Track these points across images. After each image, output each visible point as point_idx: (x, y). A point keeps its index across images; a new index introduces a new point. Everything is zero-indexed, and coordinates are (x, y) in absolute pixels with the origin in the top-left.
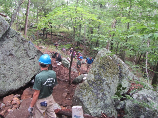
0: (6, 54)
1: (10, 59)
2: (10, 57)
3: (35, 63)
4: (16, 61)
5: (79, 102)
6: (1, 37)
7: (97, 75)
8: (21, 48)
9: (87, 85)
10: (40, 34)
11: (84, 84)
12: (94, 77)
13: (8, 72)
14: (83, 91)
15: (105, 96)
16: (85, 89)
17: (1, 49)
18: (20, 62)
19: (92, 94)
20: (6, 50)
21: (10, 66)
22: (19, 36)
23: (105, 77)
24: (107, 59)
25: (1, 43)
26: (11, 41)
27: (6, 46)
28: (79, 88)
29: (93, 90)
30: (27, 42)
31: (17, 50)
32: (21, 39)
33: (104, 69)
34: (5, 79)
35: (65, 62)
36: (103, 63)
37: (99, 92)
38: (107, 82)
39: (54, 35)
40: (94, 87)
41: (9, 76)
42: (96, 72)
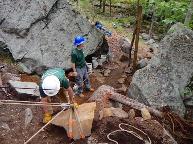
0: (57, 29)
1: (62, 35)
2: (62, 32)
3: (89, 40)
4: (68, 37)
5: (137, 90)
6: (51, 7)
7: (164, 60)
8: (73, 22)
9: (149, 71)
10: (96, 6)
11: (146, 69)
12: (159, 62)
13: (60, 49)
14: (143, 78)
15: (172, 87)
16: (147, 75)
17: (51, 23)
18: (72, 39)
19: (154, 82)
20: (56, 24)
21: (61, 43)
22: (70, 7)
23: (175, 63)
24: (182, 38)
25: (51, 16)
26: (62, 13)
27: (57, 19)
28: (139, 74)
29: (157, 78)
30: (80, 14)
31: (69, 25)
32: (73, 11)
33: (176, 52)
34: (57, 56)
35: (124, 41)
36: (175, 43)
37: (164, 81)
38: (177, 70)
39: (113, 6)
40: (159, 74)
41: (61, 54)
42: (164, 56)
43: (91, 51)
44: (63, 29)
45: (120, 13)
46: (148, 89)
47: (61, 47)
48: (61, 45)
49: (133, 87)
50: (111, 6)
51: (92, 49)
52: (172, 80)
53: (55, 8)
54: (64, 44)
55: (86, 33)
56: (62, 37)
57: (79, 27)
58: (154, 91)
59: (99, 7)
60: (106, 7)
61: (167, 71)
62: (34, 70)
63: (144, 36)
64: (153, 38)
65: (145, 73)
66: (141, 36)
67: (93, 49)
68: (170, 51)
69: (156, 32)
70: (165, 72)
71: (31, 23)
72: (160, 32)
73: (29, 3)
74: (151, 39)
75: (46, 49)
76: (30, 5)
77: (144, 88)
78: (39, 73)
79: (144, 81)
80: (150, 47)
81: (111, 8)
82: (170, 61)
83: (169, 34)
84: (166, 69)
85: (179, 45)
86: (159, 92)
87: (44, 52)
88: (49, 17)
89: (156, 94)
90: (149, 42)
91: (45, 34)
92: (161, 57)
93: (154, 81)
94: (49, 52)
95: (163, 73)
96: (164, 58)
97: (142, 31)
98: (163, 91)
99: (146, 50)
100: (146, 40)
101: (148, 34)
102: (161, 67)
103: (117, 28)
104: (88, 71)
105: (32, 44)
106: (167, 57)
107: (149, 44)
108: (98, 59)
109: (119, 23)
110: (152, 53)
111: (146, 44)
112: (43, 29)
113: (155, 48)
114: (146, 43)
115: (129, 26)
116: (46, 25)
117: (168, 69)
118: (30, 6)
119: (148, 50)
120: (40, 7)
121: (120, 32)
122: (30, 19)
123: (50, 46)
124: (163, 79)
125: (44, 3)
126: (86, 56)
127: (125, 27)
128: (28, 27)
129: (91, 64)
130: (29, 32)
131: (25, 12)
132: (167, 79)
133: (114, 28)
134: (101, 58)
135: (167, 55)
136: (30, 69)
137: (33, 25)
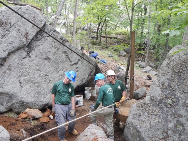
0: (41, 58)
1: (47, 64)
2: (47, 61)
3: (78, 69)
4: (54, 66)
5: (135, 131)
6: (34, 35)
7: (166, 90)
8: (60, 50)
9: (149, 105)
10: (93, 37)
11: (144, 102)
12: (161, 93)
13: (43, 80)
14: (142, 114)
15: (181, 127)
16: (146, 110)
17: (34, 51)
18: (59, 68)
19: (157, 121)
20: (40, 53)
21: (46, 74)
22: (58, 35)
23: (181, 94)
24: (186, 63)
25: (34, 44)
26: (48, 41)
27: (41, 47)
28: (136, 109)
29: (160, 114)
30: (68, 42)
31: (56, 53)
32: (60, 38)
33: (180, 79)
34: (39, 89)
35: (120, 70)
36: (178, 69)
37: (169, 118)
38: (185, 102)
39: (109, 38)
40: (162, 108)
41: (45, 86)
42: (165, 84)
43: (82, 81)
44: (49, 58)
45: (115, 43)
46: (149, 130)
47: (45, 77)
48: (46, 75)
49: (130, 126)
50: (107, 37)
51: (82, 79)
52: (180, 116)
53: (40, 36)
54: (48, 75)
55: (76, 62)
56: (47, 67)
57: (67, 55)
58: (158, 133)
59: (96, 39)
60: (102, 39)
61: (173, 105)
62: (9, 106)
63: (140, 64)
64: (150, 66)
65: (143, 108)
66: (138, 64)
67: (84, 79)
68: (172, 79)
69: (153, 60)
70: (169, 106)
71: (8, 52)
72: (156, 60)
73: (8, 31)
74: (148, 67)
75: (26, 80)
76: (8, 32)
77: (143, 128)
78: (16, 110)
79: (143, 118)
80: (147, 74)
81: (107, 39)
82: (174, 91)
83: (169, 58)
84: (170, 101)
85: (184, 70)
86: (165, 134)
87: (24, 84)
88: (31, 45)
89: (161, 137)
90: (147, 70)
91: (26, 64)
92: (162, 86)
93: (157, 118)
94: (30, 85)
95: (167, 107)
96: (166, 87)
97: (138, 59)
98: (170, 132)
99: (144, 78)
100: (142, 67)
101: (144, 62)
102: (163, 99)
103: (112, 56)
104: (78, 104)
105: (8, 76)
106: (170, 86)
107: (146, 72)
108: (91, 89)
109: (114, 52)
110: (151, 81)
111: (143, 72)
112: (24, 58)
113: (153, 75)
114: (143, 70)
115: (125, 55)
116: (28, 54)
117: (173, 102)
118: (8, 34)
119: (145, 78)
120: (20, 35)
121: (115, 61)
122: (7, 47)
123: (32, 77)
124: (168, 115)
125: (26, 30)
126: (75, 87)
127: (121, 56)
128: (3, 56)
129: (82, 95)
130: (6, 62)
131: (2, 40)
132: (174, 114)
133: (109, 57)
134: (95, 88)
135: (169, 83)
136: (5, 105)
137: (12, 54)
